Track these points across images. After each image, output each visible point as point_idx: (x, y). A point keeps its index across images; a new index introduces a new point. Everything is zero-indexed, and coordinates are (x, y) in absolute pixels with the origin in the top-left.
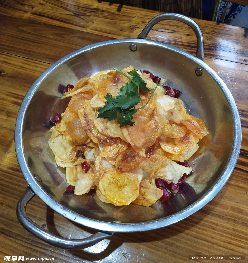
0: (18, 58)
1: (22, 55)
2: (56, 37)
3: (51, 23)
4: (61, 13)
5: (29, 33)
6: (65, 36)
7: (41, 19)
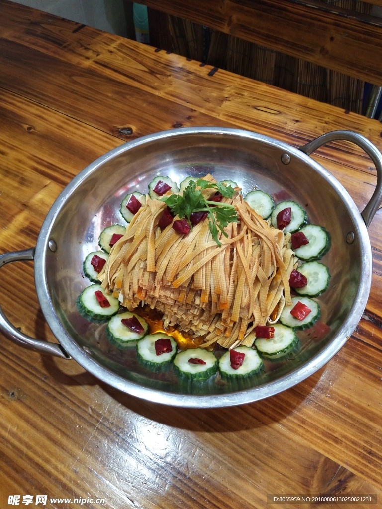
0: (58, 115)
1: (65, 112)
2: (115, 96)
3: (115, 77)
4: (133, 67)
5: (82, 85)
6: (128, 97)
7: (104, 71)
